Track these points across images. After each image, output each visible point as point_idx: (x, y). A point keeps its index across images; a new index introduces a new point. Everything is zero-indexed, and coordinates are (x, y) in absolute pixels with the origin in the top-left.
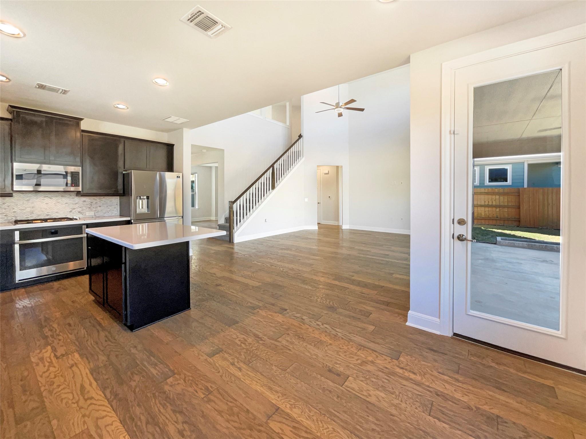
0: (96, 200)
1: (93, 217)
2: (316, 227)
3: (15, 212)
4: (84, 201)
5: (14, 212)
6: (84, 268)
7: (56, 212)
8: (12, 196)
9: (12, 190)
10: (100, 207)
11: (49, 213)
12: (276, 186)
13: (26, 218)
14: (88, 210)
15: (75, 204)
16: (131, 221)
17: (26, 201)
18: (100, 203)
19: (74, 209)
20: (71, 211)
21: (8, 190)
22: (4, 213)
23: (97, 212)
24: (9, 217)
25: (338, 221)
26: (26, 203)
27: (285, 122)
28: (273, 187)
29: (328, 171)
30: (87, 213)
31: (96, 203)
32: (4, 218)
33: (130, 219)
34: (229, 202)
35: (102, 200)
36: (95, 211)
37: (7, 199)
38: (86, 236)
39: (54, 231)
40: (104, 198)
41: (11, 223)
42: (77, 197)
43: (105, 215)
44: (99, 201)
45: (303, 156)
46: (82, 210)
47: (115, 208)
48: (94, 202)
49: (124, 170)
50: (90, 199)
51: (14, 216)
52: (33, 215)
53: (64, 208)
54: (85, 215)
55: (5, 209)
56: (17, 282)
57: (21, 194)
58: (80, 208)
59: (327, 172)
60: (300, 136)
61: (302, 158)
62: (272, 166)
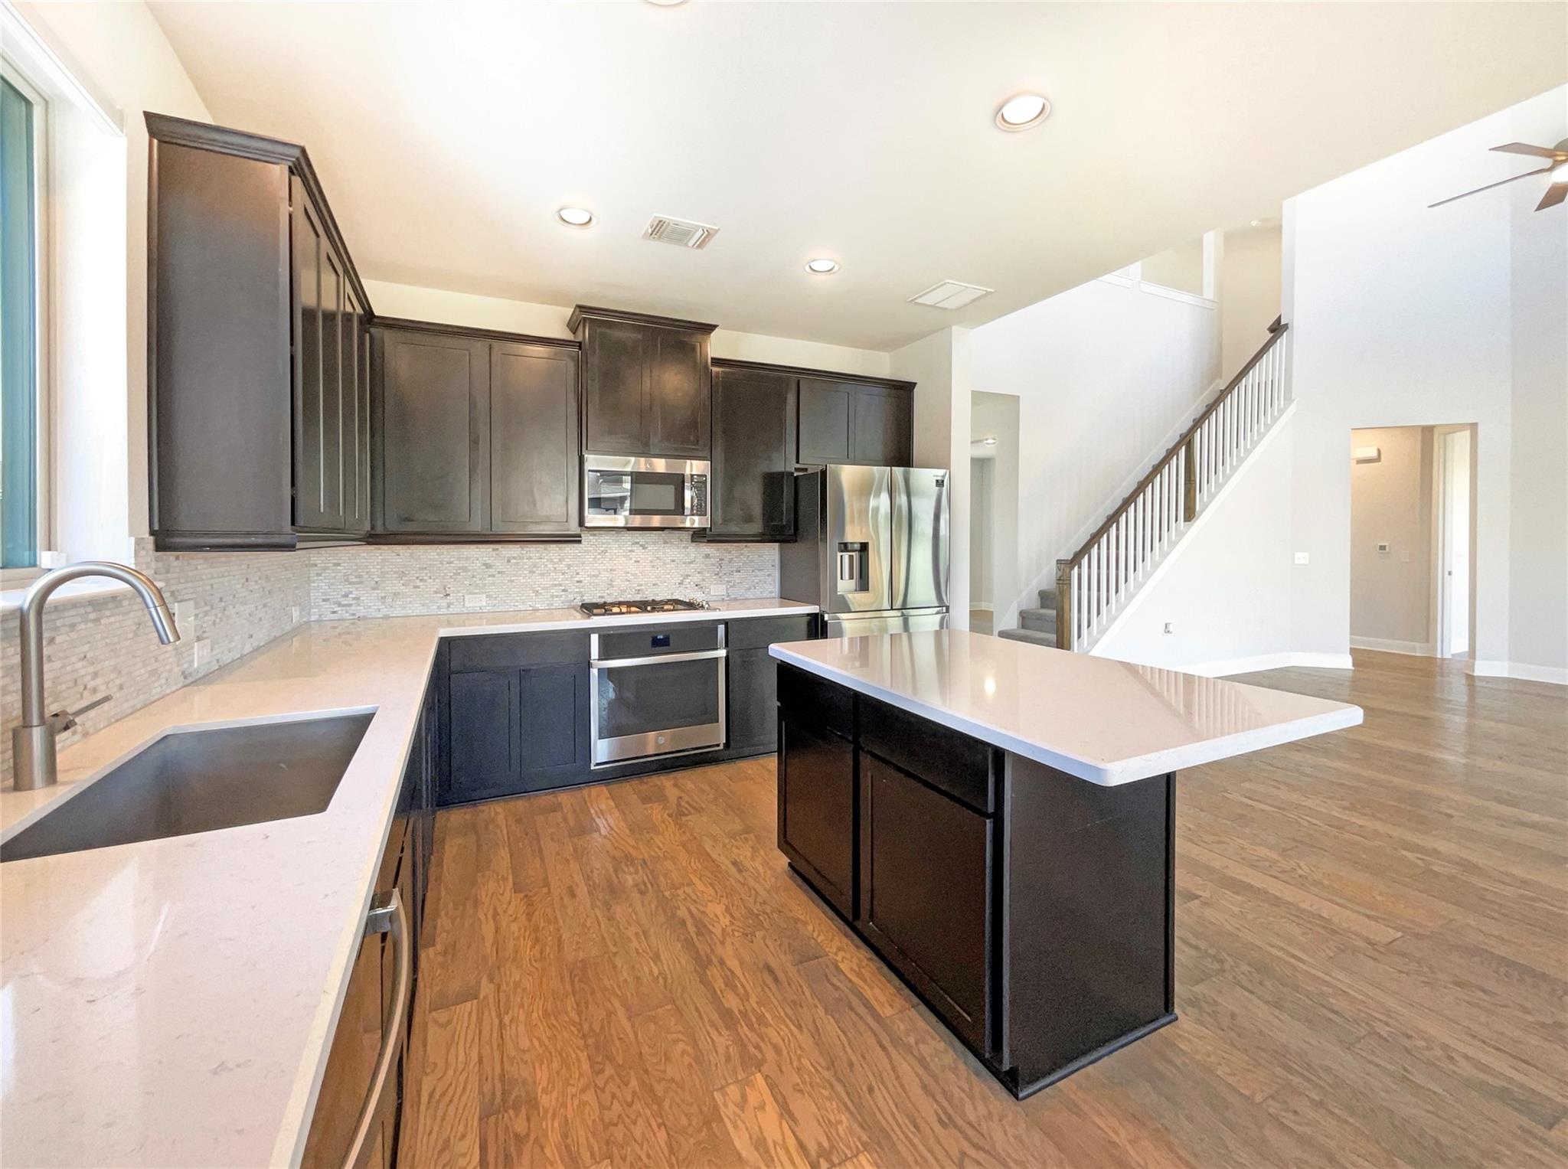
0: (729, 553)
1: (724, 600)
2: (1346, 662)
3: (580, 582)
4: (707, 556)
5: (578, 582)
6: (718, 745)
7: (654, 585)
8: (579, 542)
9: (581, 523)
10: (739, 572)
12: (1198, 508)
13: (600, 597)
14: (715, 580)
16: (823, 616)
17: (599, 554)
18: (739, 562)
19: (688, 576)
20: (681, 583)
21: (573, 528)
22: (561, 585)
23: (731, 587)
24: (570, 593)
25: (1427, 641)
26: (599, 559)
27: (1197, 289)
28: (1190, 514)
29: (1379, 451)
30: (712, 587)
31: (729, 562)
32: (561, 596)
33: (818, 611)
34: (1059, 562)
35: (742, 554)
36: (729, 582)
37: (569, 549)
38: (725, 655)
39: (661, 637)
40: (747, 547)
41: (574, 608)
42: (694, 544)
43: (749, 595)
44: (736, 557)
45: (1289, 399)
46: (704, 580)
47: (769, 575)
48: (727, 557)
49: (798, 466)
50: (718, 550)
52: (611, 591)
53: (668, 574)
54: (709, 593)
55: (563, 574)
56: (592, 768)
57: (591, 535)
58: (699, 573)
59: (1374, 454)
60: (1278, 329)
61: (1287, 405)
62: (1187, 440)
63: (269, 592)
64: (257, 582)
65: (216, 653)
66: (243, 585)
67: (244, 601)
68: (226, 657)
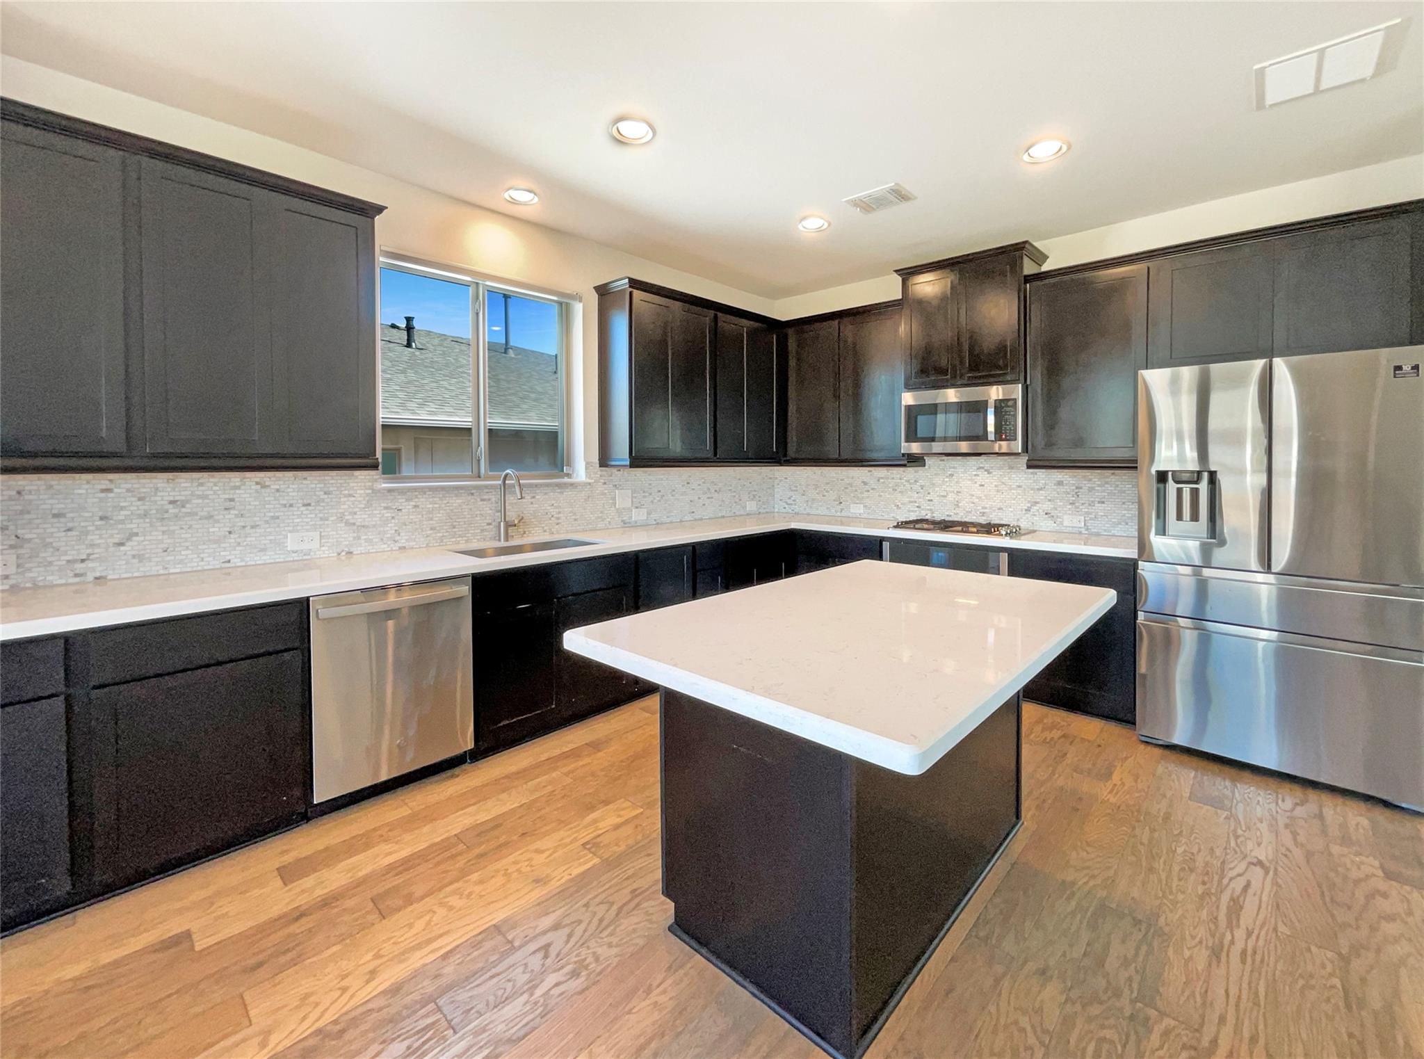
0: (1090, 480)
1: (1080, 533)
3: (931, 500)
4: (1060, 483)
5: (929, 500)
10: (1103, 502)
11: (986, 508)
14: (1070, 509)
15: (1039, 490)
16: (1138, 564)
17: (947, 477)
18: (1104, 491)
20: (1028, 510)
22: (915, 502)
23: (1091, 519)
24: (923, 509)
30: (1066, 518)
31: (1090, 491)
35: (1107, 483)
36: (1086, 513)
40: (1113, 474)
44: (1099, 486)
48: (1086, 485)
50: (1074, 477)
51: (931, 510)
52: (957, 511)
54: (1062, 523)
58: (1050, 500)
63: (716, 491)
64: (699, 485)
65: (654, 516)
66: (683, 486)
67: (684, 494)
68: (665, 519)
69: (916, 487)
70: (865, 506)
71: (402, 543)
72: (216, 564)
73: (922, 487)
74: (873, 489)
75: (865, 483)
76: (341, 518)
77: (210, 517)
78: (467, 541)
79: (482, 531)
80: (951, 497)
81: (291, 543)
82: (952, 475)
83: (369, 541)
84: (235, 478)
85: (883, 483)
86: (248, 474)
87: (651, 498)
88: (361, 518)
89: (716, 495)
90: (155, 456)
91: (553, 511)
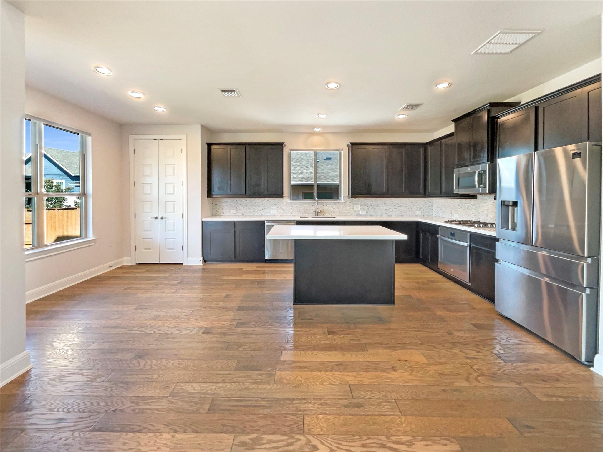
39: (453, 233)
63: (399, 206)
64: (390, 204)
65: (369, 213)
66: (382, 204)
67: (383, 207)
68: (374, 214)
69: (474, 207)
70: (459, 215)
71: (293, 214)
72: (260, 215)
73: (476, 207)
74: (461, 208)
75: (459, 205)
76: (281, 207)
77: (259, 206)
78: (308, 215)
79: (312, 213)
80: (485, 212)
81: (272, 212)
82: (486, 202)
83: (286, 213)
84: (263, 199)
85: (464, 205)
86: (265, 198)
87: (368, 207)
88: (285, 208)
89: (399, 208)
90: (249, 195)
91: (333, 210)
